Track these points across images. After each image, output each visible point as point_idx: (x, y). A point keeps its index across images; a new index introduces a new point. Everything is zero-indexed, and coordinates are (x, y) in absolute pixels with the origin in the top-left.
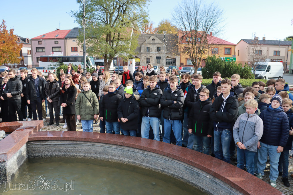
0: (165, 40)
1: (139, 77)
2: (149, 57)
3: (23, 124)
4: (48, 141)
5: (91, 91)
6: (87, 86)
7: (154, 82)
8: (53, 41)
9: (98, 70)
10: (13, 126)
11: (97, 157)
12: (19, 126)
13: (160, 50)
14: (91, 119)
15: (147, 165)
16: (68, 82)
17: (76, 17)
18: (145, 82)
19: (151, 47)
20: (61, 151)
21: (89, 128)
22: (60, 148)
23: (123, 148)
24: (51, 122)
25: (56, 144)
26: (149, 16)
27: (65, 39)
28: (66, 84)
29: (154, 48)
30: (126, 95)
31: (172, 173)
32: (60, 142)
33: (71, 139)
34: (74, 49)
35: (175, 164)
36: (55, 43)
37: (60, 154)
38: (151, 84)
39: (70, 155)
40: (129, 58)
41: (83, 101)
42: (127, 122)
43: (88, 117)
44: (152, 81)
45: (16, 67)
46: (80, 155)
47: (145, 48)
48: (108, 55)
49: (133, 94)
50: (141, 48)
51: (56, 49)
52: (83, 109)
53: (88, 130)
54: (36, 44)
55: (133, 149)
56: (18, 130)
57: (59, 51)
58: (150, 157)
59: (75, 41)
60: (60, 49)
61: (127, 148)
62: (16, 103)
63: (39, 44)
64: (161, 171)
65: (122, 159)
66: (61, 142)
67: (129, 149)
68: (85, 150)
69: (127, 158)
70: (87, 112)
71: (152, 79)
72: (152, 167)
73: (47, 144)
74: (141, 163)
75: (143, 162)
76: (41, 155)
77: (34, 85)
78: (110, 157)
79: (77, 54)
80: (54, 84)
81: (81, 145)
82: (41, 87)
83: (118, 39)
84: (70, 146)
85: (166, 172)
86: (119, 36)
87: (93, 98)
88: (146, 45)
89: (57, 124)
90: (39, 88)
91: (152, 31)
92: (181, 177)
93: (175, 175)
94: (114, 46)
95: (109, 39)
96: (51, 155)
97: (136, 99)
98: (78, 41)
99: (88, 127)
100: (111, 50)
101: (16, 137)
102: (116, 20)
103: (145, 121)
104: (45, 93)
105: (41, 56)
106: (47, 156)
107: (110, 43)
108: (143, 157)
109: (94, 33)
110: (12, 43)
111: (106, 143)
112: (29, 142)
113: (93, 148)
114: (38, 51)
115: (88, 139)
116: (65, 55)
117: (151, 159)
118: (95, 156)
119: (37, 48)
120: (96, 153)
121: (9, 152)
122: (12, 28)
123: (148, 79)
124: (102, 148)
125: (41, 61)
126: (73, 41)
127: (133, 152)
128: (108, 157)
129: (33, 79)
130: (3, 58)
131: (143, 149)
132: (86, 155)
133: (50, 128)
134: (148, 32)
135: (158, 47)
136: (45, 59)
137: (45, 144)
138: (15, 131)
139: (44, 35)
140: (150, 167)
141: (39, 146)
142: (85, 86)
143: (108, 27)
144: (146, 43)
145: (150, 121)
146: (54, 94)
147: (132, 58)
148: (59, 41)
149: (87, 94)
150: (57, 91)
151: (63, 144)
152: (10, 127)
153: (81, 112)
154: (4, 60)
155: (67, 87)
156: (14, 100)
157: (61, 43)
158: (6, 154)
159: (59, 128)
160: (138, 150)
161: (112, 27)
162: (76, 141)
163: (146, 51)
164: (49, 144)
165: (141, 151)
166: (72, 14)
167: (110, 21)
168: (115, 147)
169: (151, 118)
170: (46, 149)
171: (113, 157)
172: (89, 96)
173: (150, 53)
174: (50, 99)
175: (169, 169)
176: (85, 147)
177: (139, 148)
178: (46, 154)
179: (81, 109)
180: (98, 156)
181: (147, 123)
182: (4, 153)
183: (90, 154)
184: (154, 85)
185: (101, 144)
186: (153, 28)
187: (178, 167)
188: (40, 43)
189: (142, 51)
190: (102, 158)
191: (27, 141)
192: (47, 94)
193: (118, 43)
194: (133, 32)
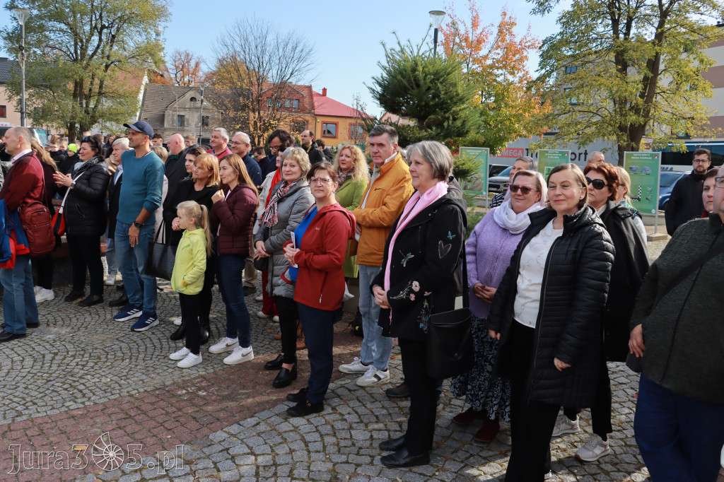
13: (207, 125)
19: (187, 117)
29: (193, 119)
30: (69, 153)
47: (173, 119)
48: (77, 125)
50: (164, 115)
79: (4, 123)
83: (99, 93)
86: (101, 87)
88: (176, 111)
94: (92, 106)
95: (79, 92)
98: (8, 92)
100: (81, 116)
102: (95, 53)
107: (81, 101)
109: (46, 77)
135: (203, 118)
143: (77, 67)
144: (175, 106)
161: (85, 68)
163: (175, 124)
167: (83, 55)
173: (184, 130)
189: (166, 125)
193: (98, 101)
194: (145, 80)
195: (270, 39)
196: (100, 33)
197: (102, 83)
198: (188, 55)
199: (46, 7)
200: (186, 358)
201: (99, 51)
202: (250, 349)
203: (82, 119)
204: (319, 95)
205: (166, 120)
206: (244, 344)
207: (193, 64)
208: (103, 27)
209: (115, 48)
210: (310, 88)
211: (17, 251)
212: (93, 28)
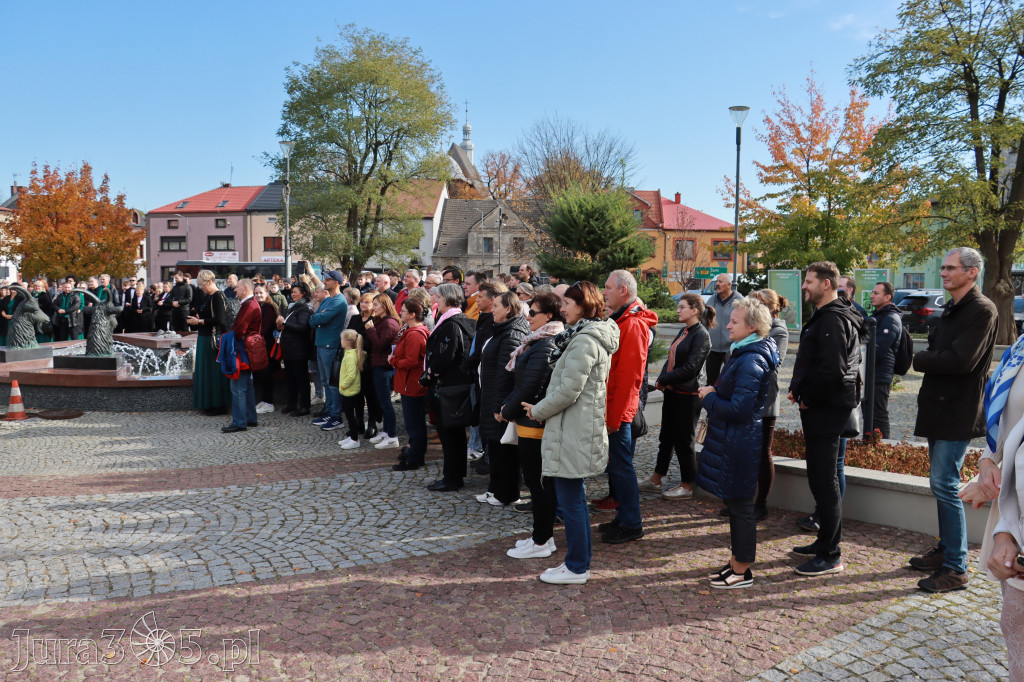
2: (491, 269)
8: (212, 219)
13: (522, 248)
17: (277, 167)
19: (496, 239)
27: (246, 213)
29: (505, 240)
34: (272, 244)
36: (217, 226)
47: (478, 242)
50: (467, 240)
51: (218, 242)
54: (159, 228)
57: (228, 250)
59: (275, 219)
60: (230, 242)
63: (170, 227)
79: (280, 258)
83: (376, 219)
86: (378, 212)
88: (482, 233)
100: (356, 248)
105: (179, 262)
109: (318, 206)
114: (166, 247)
116: (246, 259)
122: (122, 192)
126: (270, 219)
135: (516, 240)
139: (185, 202)
143: (349, 192)
144: (481, 226)
148: (230, 220)
157: (233, 225)
161: (359, 192)
163: (481, 250)
166: (265, 161)
173: (492, 257)
188: (173, 224)
189: (470, 251)
193: (375, 229)
194: (445, 194)
195: (578, 141)
196: (375, 152)
197: (379, 207)
198: (503, 157)
199: (317, 130)
200: (348, 443)
201: (376, 169)
202: (396, 440)
203: (355, 251)
204: (670, 202)
205: (469, 245)
206: (391, 435)
207: (510, 167)
208: (378, 144)
209: (394, 165)
210: (657, 194)
211: (241, 367)
212: (368, 147)
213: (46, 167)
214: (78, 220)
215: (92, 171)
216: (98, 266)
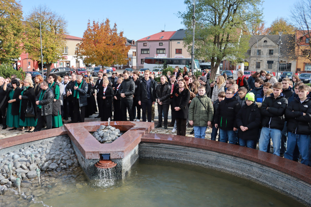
0: (280, 42)
1: (260, 83)
2: (259, 61)
3: (135, 124)
4: (160, 143)
5: (206, 96)
6: (202, 91)
7: (279, 90)
8: (158, 43)
9: (206, 74)
10: (126, 126)
11: (208, 166)
12: (132, 126)
13: (272, 54)
14: (204, 125)
15: (265, 181)
16: (182, 86)
17: (184, 18)
18: (266, 89)
19: (262, 50)
20: (171, 155)
21: (202, 135)
22: (171, 152)
23: (238, 159)
24: (159, 125)
25: (167, 148)
26: (263, 15)
27: (169, 41)
28: (180, 87)
29: (265, 51)
30: (247, 102)
31: (295, 195)
32: (171, 146)
33: (183, 144)
34: (179, 51)
35: (301, 186)
36: (160, 45)
37: (170, 158)
38: (276, 92)
39: (180, 161)
40: (238, 62)
41: (198, 106)
42: (246, 131)
43: (202, 123)
44: (276, 88)
45: (122, 68)
46: (190, 162)
47: (255, 51)
48: (216, 58)
49: (255, 101)
50: (250, 51)
51: (160, 51)
52: (197, 115)
53: (200, 137)
54: (141, 46)
55: (250, 162)
56: (131, 130)
57: (163, 53)
58: (269, 173)
59: (180, 42)
60: (164, 51)
61: (243, 160)
62: (128, 103)
63: (144, 46)
64: (281, 191)
65: (235, 171)
66: (173, 146)
67: (245, 161)
68: (196, 157)
69: (242, 171)
70: (201, 117)
71: (277, 86)
72: (270, 185)
73: (158, 147)
74: (257, 179)
75: (259, 178)
76: (152, 157)
77: (146, 87)
78: (222, 167)
79: (181, 56)
80: (165, 87)
81: (192, 151)
82: (152, 89)
83: (227, 40)
84: (181, 151)
85: (287, 193)
86: (228, 38)
87: (208, 103)
88: (257, 48)
89: (165, 127)
90: (150, 90)
91: (263, 32)
92: (307, 203)
93: (298, 199)
94: (223, 48)
95: (217, 41)
96: (161, 158)
97: (258, 107)
98: (184, 43)
99: (200, 134)
100: (219, 53)
101: (131, 136)
102: (225, 20)
103: (264, 132)
104: (156, 94)
105: (146, 58)
106: (157, 158)
107: (218, 45)
108: (260, 172)
109: (202, 34)
110: (122, 45)
111: (220, 152)
112: (141, 142)
113: (205, 156)
114: (143, 52)
115: (201, 146)
116: (169, 57)
117: (270, 175)
118: (206, 164)
119: (142, 50)
120: (207, 162)
121: (126, 150)
122: (122, 31)
123: (269, 86)
124: (215, 156)
125: (145, 62)
126: (178, 43)
127: (249, 165)
128: (220, 167)
129: (145, 80)
130: (112, 60)
131: (261, 163)
132: (197, 162)
133: (159, 131)
134: (259, 33)
135: (270, 50)
136: (150, 61)
137: (157, 147)
138: (129, 130)
139: (149, 37)
140: (267, 184)
141: (151, 148)
142: (200, 91)
143: (217, 28)
144: (256, 45)
145: (271, 133)
146: (165, 97)
147: (241, 62)
148: (164, 43)
149: (202, 99)
150: (168, 93)
151: (174, 149)
152: (124, 126)
153: (194, 118)
154: (113, 61)
155: (181, 90)
156: (127, 100)
157: (165, 45)
158: (123, 151)
159: (168, 131)
160: (255, 164)
161: (221, 28)
162: (188, 147)
163: (256, 54)
164: (160, 147)
165: (259, 165)
166: (179, 15)
167: (219, 22)
168: (229, 157)
169: (272, 130)
170: (156, 152)
171: (225, 168)
172: (204, 101)
173: (260, 57)
174: (161, 101)
175: (291, 189)
176: (197, 154)
177: (256, 161)
178: (157, 156)
179: (195, 114)
180: (210, 165)
181: (267, 134)
182: (121, 150)
183: (202, 162)
184: (279, 93)
185: (214, 153)
186: (264, 29)
187: (303, 190)
188: (145, 45)
189: (251, 55)
190: (214, 167)
191: (140, 141)
192: (157, 96)
194: (241, 33)
196: (229, 8)
205: (251, 52)
208: (231, 5)
213: (94, 22)
214: (103, 42)
215: (110, 22)
216: (111, 60)
